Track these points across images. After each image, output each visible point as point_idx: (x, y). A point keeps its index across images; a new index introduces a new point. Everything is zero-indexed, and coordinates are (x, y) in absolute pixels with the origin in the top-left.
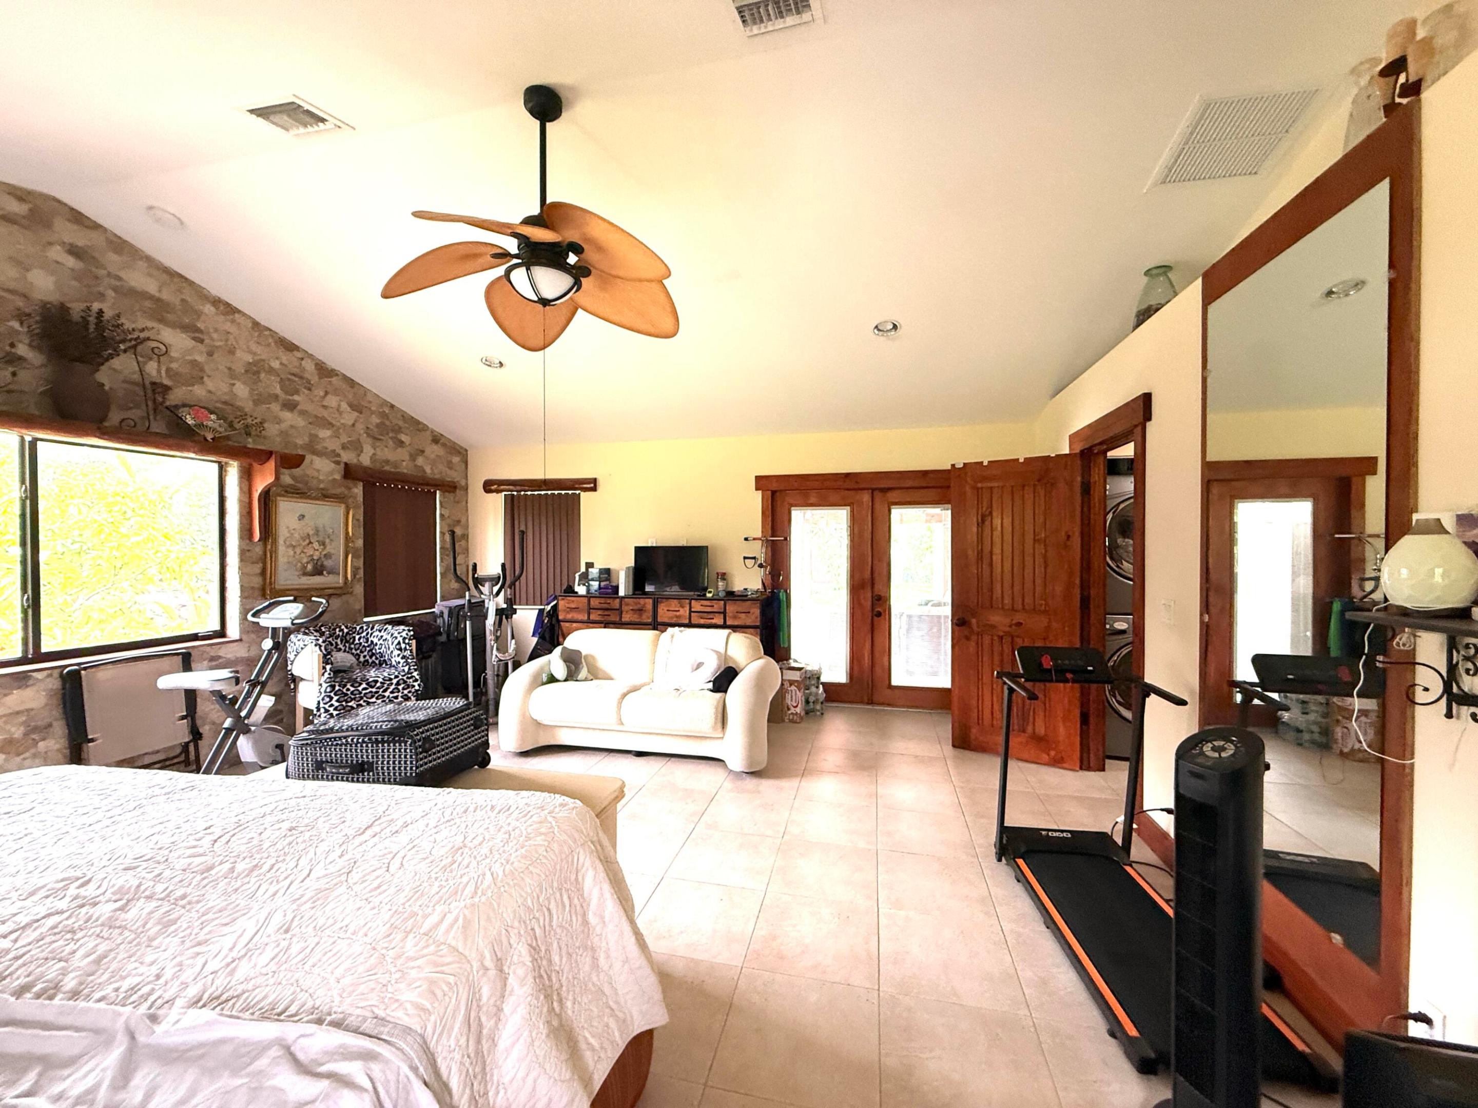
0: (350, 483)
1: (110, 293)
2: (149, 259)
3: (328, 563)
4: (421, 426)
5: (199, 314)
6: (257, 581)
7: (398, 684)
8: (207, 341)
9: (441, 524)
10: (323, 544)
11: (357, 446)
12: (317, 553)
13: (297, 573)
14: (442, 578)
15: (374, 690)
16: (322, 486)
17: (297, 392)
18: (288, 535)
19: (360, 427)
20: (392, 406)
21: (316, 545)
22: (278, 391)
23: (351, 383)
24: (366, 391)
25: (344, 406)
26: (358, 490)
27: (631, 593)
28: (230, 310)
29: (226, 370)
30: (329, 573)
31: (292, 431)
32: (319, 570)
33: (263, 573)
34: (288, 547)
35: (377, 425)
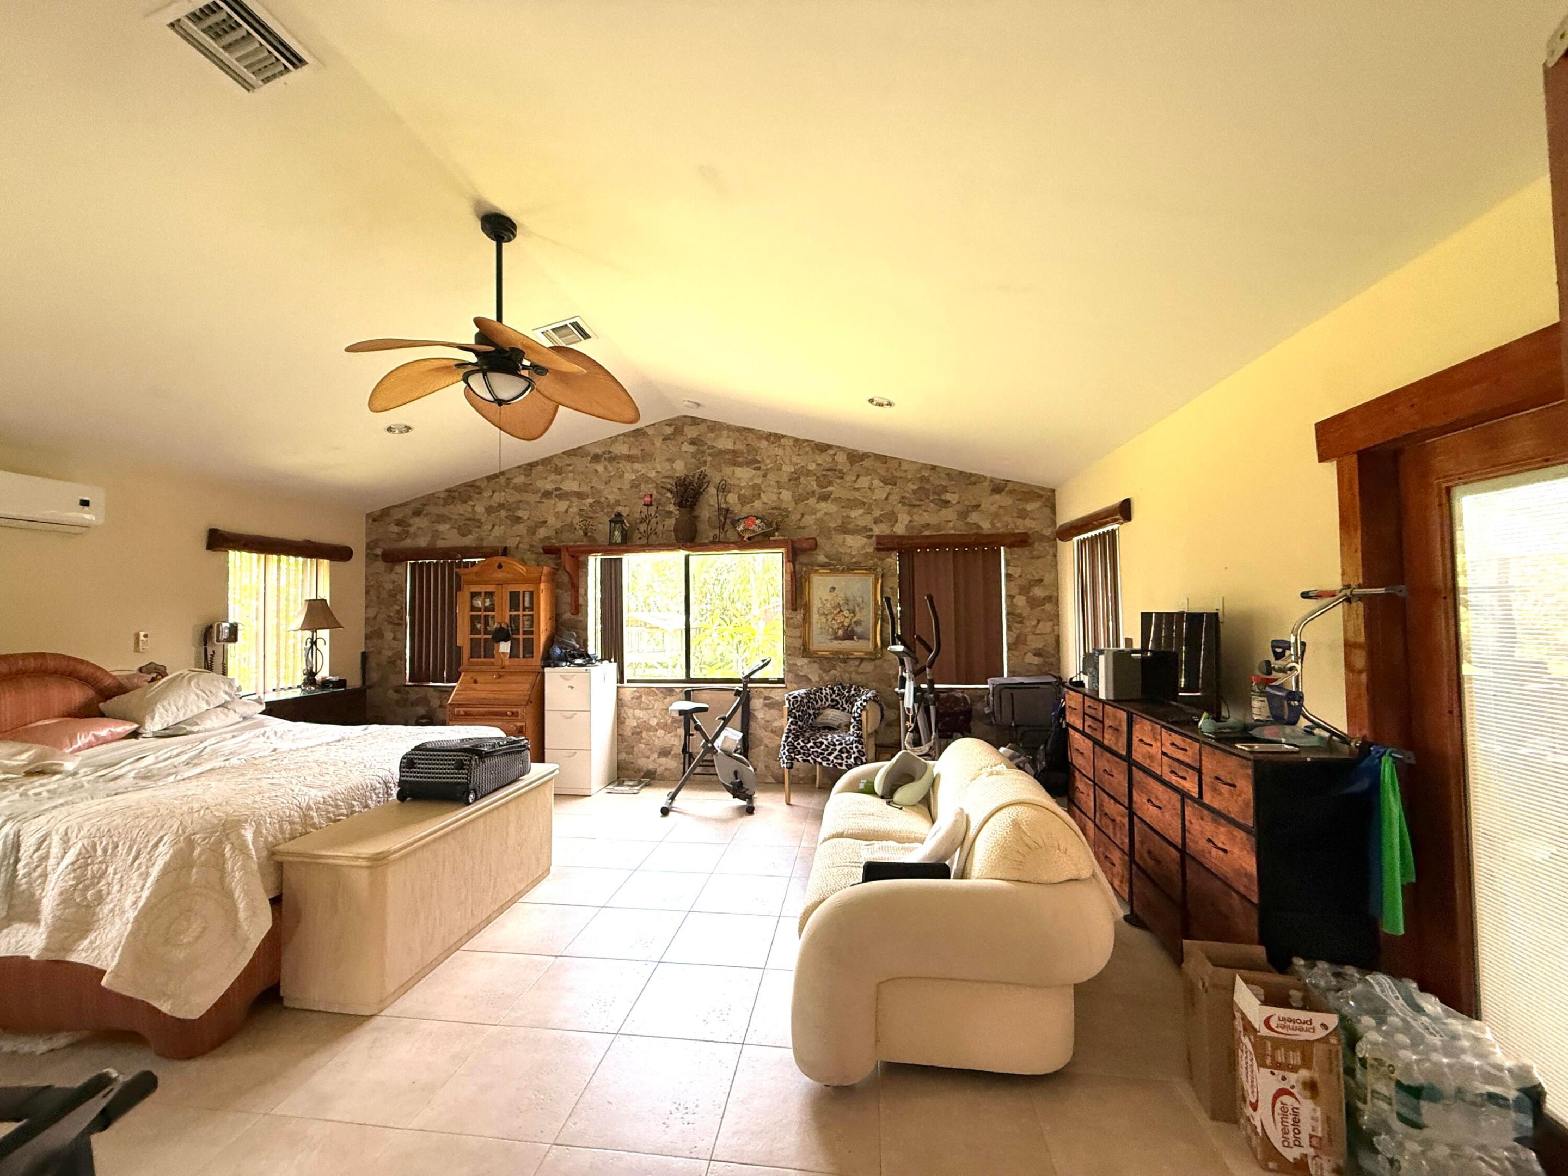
0: (884, 554)
3: (858, 629)
4: (974, 479)
6: (798, 643)
8: (763, 467)
9: (1006, 585)
10: (853, 612)
11: (892, 518)
12: (847, 620)
13: (830, 637)
14: (1009, 649)
16: (854, 560)
17: (830, 483)
18: (821, 605)
19: (895, 498)
20: (934, 468)
21: (846, 613)
22: (815, 487)
24: (900, 462)
25: (877, 483)
26: (893, 562)
29: (775, 484)
30: (859, 638)
31: (826, 518)
32: (849, 636)
33: (802, 637)
34: (821, 615)
35: (915, 492)
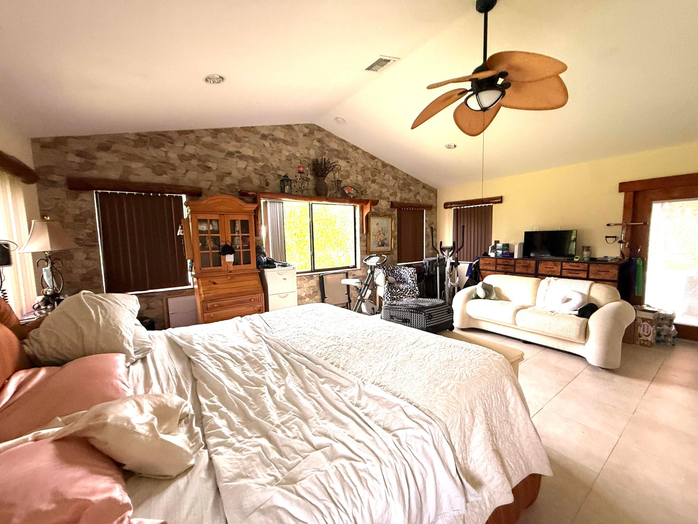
0: (393, 209)
1: (327, 152)
2: (335, 137)
3: (386, 242)
4: (418, 182)
5: (348, 153)
6: (365, 248)
7: (410, 291)
8: (350, 162)
9: (426, 224)
10: (384, 234)
11: (394, 194)
12: (382, 238)
13: (376, 245)
14: (426, 248)
15: (402, 292)
16: (384, 211)
17: (376, 175)
18: (374, 231)
19: (396, 185)
20: (407, 175)
21: (382, 235)
22: (370, 176)
23: (393, 168)
24: (398, 170)
25: (391, 178)
26: (396, 212)
27: (521, 257)
28: (356, 148)
29: (355, 171)
30: (386, 245)
31: (374, 191)
32: (383, 245)
33: (366, 246)
34: (374, 236)
35: (402, 184)
